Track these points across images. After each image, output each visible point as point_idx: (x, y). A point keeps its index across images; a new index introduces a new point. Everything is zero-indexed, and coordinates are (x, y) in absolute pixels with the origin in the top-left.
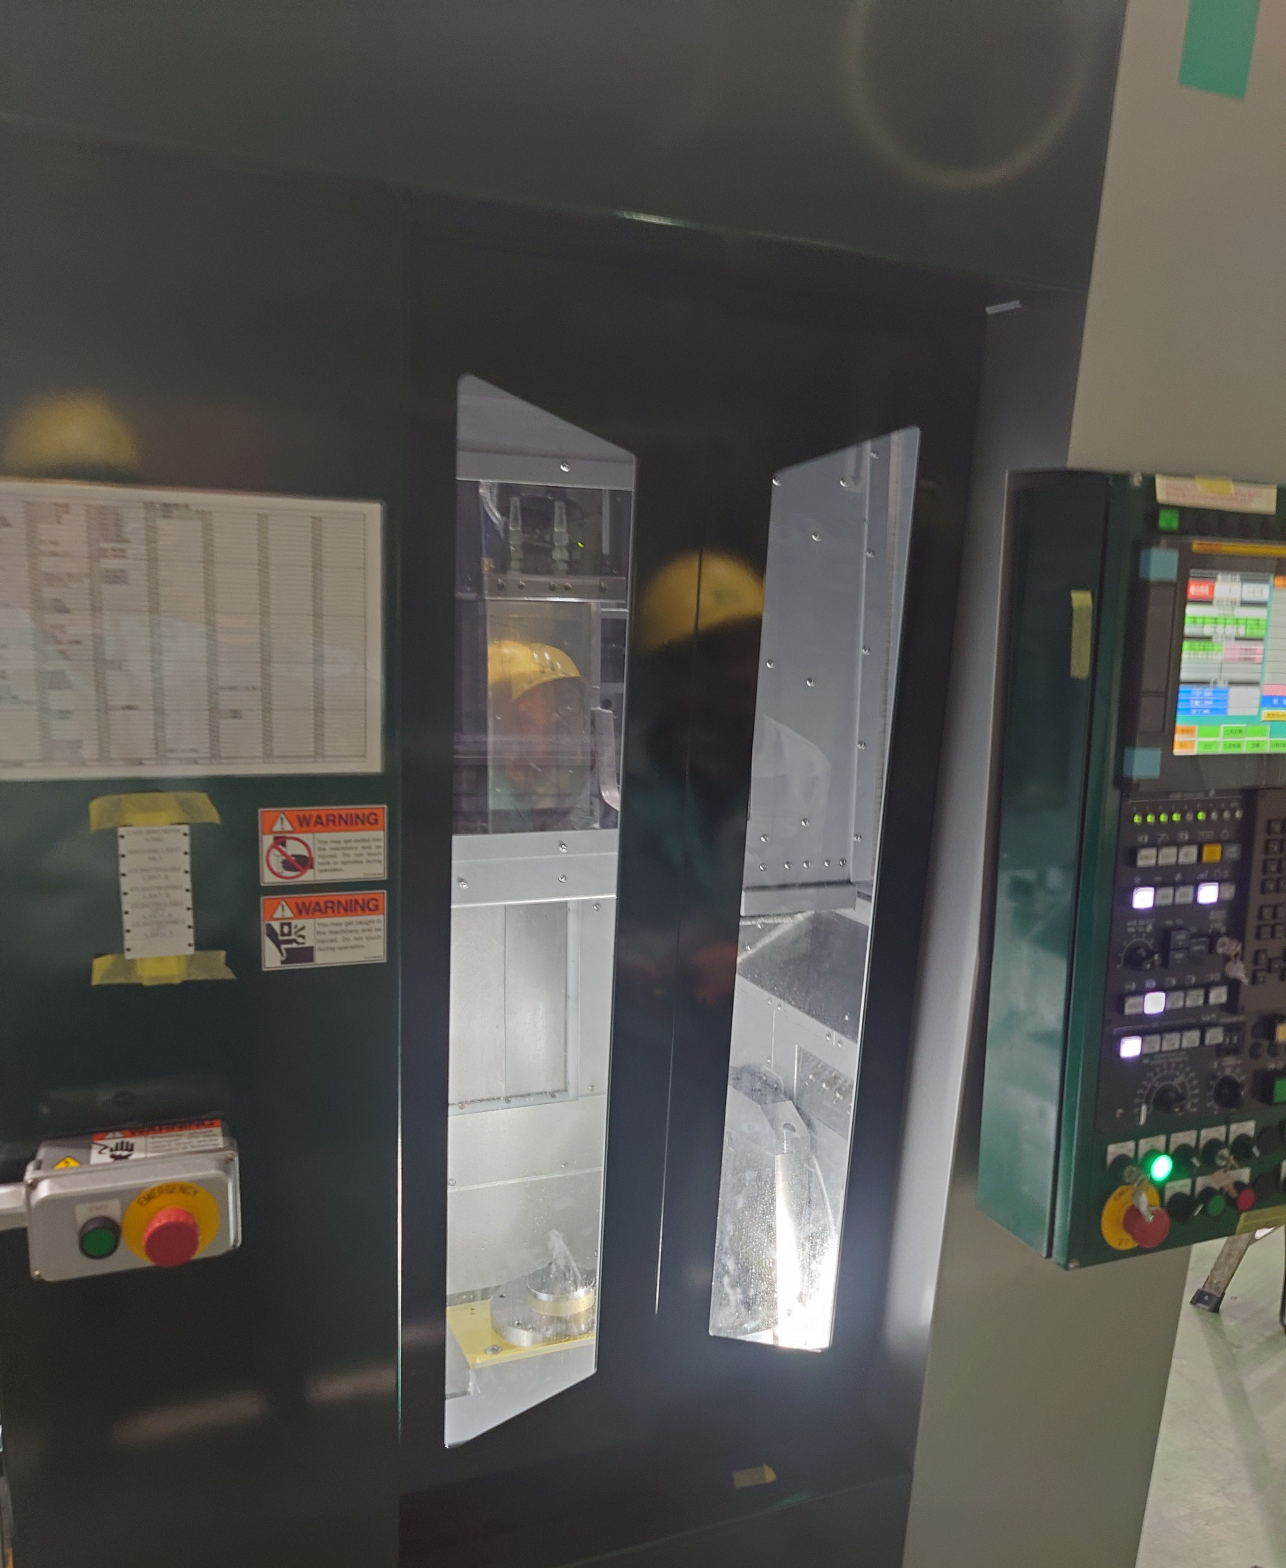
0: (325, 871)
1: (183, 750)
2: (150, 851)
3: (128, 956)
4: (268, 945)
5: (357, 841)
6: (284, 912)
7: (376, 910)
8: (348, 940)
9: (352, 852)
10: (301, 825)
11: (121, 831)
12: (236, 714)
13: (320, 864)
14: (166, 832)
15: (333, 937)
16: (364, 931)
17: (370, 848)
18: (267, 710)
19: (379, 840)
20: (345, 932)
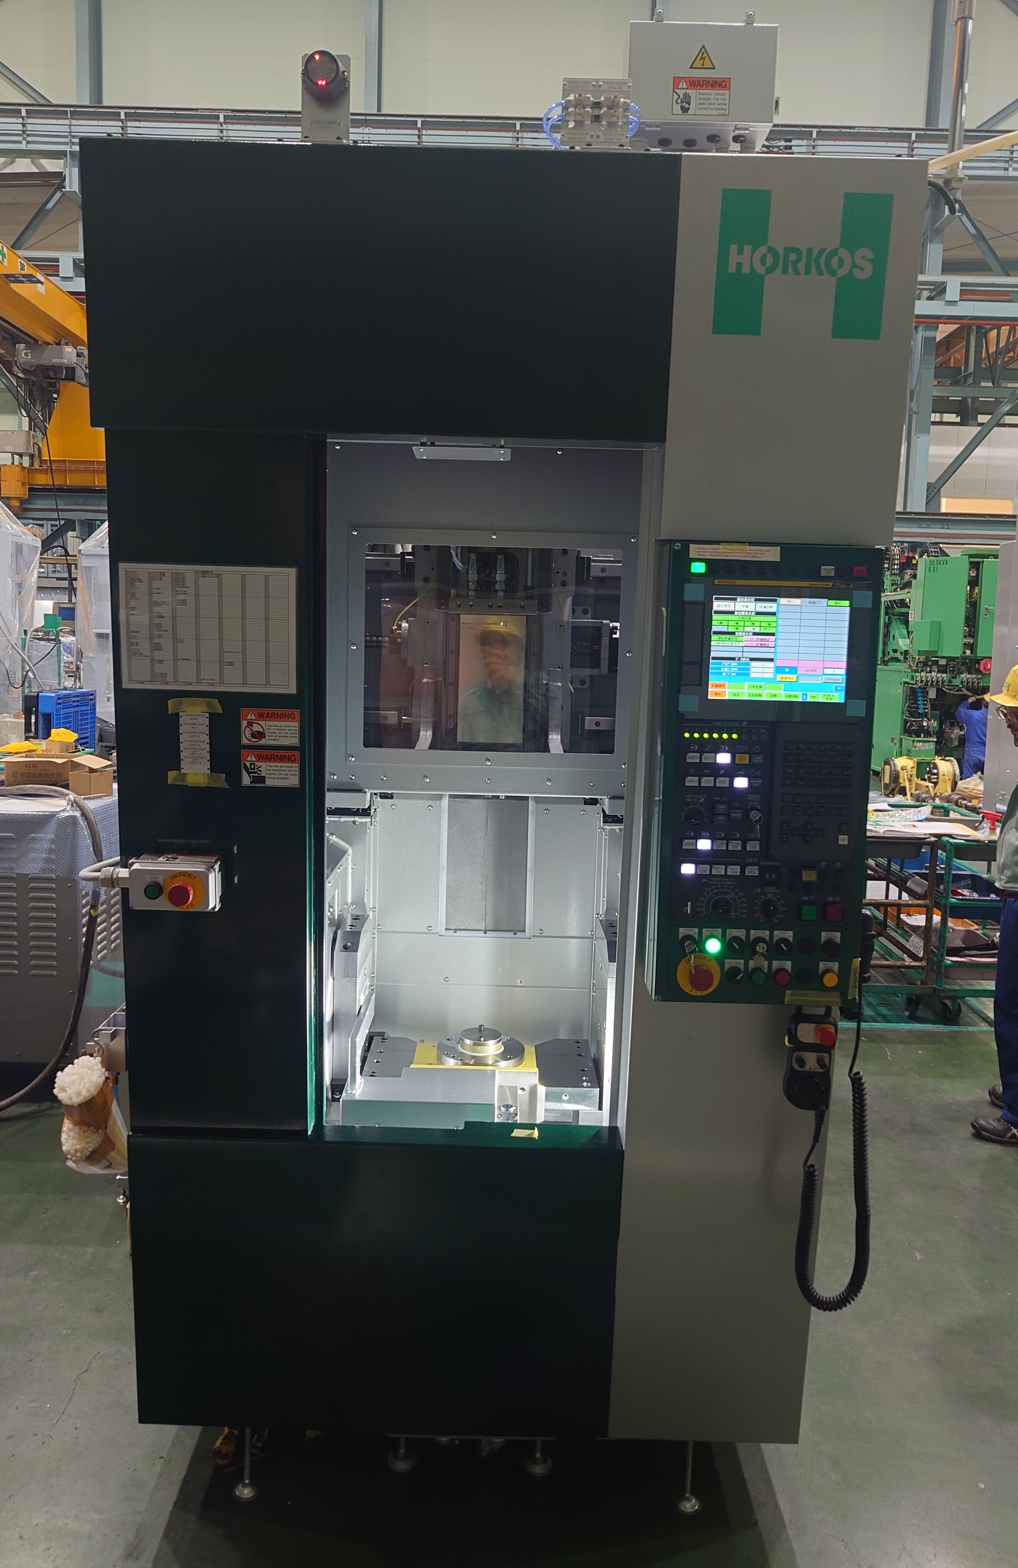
0: (271, 740)
1: (208, 679)
2: (192, 724)
3: (182, 771)
4: (244, 773)
5: (285, 726)
6: (251, 758)
7: (294, 761)
8: (281, 774)
9: (283, 732)
10: (260, 717)
11: (181, 714)
12: (231, 664)
13: (268, 736)
14: (199, 715)
15: (274, 772)
16: (289, 771)
17: (291, 730)
18: (244, 662)
19: (296, 727)
20: (280, 770)
